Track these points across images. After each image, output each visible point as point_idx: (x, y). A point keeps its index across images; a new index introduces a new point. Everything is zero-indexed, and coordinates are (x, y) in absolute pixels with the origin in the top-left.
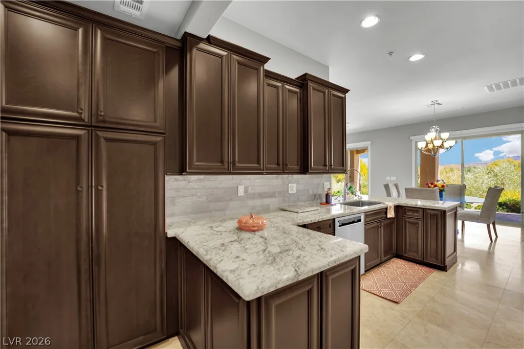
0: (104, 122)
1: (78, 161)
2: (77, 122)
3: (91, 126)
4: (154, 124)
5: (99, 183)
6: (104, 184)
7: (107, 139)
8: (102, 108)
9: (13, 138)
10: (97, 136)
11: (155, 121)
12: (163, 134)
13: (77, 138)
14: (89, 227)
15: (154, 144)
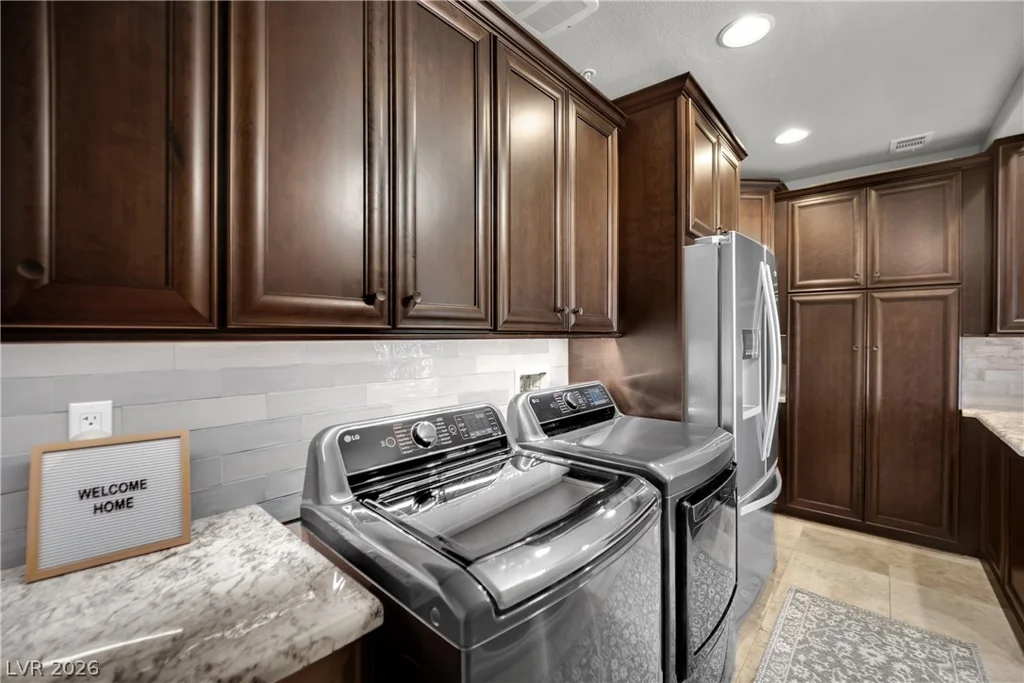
0: (880, 282)
1: (854, 322)
2: (854, 287)
3: (867, 289)
4: (945, 275)
5: (873, 343)
6: (879, 344)
7: (882, 300)
8: (877, 268)
9: (804, 307)
10: (873, 298)
11: (946, 270)
12: (958, 284)
13: (853, 302)
14: (863, 387)
15: (944, 298)
